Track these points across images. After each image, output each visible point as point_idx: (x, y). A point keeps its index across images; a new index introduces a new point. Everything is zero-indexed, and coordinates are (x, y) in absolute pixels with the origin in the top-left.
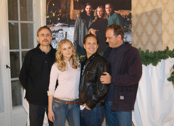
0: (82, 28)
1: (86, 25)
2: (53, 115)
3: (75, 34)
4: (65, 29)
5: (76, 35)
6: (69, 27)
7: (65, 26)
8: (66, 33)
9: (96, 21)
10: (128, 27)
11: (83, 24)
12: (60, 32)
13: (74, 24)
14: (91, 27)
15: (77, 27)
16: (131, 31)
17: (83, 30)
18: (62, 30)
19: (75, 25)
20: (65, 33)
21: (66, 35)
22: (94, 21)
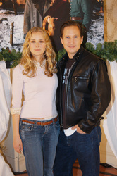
0: (35, 15)
1: (40, 11)
2: (21, 144)
3: (25, 25)
4: (11, 18)
5: (27, 26)
6: (16, 14)
7: (10, 13)
8: (13, 23)
9: (54, 5)
10: (98, 11)
11: (35, 10)
12: (4, 22)
13: (23, 11)
14: (46, 15)
15: (27, 14)
16: (103, 17)
17: (35, 19)
18: (6, 19)
19: (25, 12)
20: (10, 24)
21: (13, 27)
22: (51, 5)
